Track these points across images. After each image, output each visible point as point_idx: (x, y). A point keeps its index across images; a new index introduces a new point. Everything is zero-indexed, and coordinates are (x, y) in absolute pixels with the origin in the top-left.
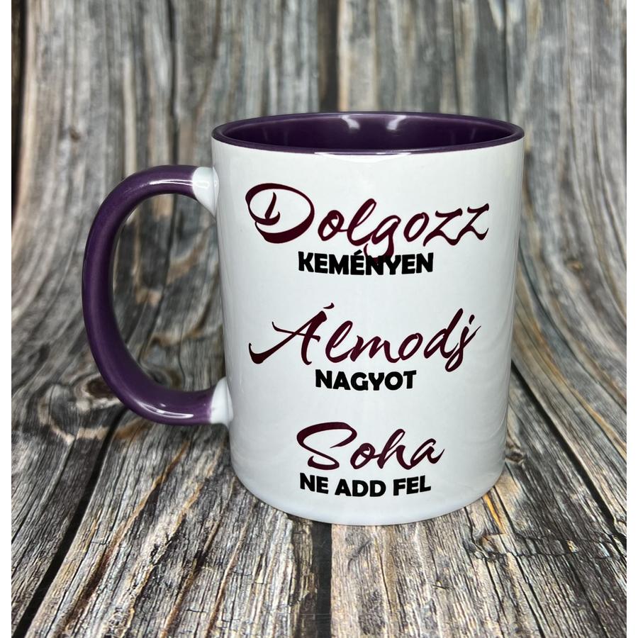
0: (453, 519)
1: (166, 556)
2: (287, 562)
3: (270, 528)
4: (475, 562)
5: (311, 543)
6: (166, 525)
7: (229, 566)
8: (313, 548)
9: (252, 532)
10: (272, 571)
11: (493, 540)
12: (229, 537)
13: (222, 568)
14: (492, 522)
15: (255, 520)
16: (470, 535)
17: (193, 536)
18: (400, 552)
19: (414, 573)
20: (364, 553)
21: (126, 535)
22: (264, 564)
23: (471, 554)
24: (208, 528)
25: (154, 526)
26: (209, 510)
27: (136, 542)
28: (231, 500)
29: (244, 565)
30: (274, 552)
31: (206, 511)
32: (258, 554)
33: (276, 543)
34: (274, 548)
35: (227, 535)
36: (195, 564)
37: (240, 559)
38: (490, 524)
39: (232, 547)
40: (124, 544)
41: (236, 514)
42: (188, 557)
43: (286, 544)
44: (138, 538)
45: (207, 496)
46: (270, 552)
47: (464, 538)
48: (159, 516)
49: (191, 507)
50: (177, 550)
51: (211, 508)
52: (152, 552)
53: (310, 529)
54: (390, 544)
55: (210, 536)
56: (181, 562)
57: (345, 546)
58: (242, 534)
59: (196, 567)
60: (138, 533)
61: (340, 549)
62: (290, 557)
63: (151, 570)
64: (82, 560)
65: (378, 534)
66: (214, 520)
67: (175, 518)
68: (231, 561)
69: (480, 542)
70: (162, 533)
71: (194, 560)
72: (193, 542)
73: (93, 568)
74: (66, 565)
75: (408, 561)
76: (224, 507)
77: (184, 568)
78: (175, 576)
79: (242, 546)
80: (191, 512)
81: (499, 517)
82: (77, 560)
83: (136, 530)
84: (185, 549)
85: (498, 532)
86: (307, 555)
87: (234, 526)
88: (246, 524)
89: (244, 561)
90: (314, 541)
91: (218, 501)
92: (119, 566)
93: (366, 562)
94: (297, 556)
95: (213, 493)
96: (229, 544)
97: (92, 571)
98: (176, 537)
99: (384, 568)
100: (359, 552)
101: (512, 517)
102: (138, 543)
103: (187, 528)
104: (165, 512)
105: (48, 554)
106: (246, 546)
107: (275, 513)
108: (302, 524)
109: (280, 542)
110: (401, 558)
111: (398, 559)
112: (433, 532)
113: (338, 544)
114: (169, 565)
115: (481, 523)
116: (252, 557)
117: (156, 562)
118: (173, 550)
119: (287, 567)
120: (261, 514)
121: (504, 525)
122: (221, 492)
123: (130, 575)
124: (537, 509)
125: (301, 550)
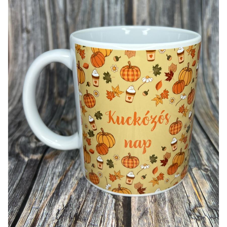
0: (182, 199)
1: (62, 215)
2: (113, 219)
3: (106, 202)
4: (192, 221)
5: (123, 210)
6: (63, 200)
7: (88, 221)
8: (124, 213)
9: (98, 204)
10: (106, 224)
11: (199, 210)
12: (89, 206)
13: (85, 222)
14: (198, 201)
15: (99, 198)
16: (189, 207)
17: (74, 206)
18: (160, 215)
19: (166, 226)
20: (145, 216)
21: (47, 205)
22: (103, 220)
23: (190, 217)
24: (80, 202)
25: (58, 200)
26: (81, 193)
27: (50, 208)
28: (90, 188)
29: (95, 221)
30: (107, 214)
31: (80, 194)
32: (100, 215)
33: (108, 210)
34: (107, 212)
35: (88, 205)
36: (74, 219)
37: (93, 217)
38: (197, 202)
39: (90, 211)
40: (46, 209)
41: (92, 195)
42: (72, 216)
43: (112, 210)
44: (52, 206)
45: (80, 186)
46: (106, 215)
47: (187, 209)
48: (60, 195)
49: (74, 192)
50: (67, 212)
51: (82, 192)
52: (57, 213)
53: (123, 203)
54: (155, 211)
55: (81, 206)
56: (69, 219)
57: (137, 212)
58: (94, 205)
59: (75, 221)
60: (52, 204)
61: (135, 214)
62: (114, 217)
63: (56, 222)
64: (28, 216)
65: (150, 206)
66: (83, 198)
67: (67, 197)
68: (89, 218)
69: (194, 211)
70: (61, 204)
71: (74, 218)
72: (74, 209)
73: (32, 220)
74: (21, 218)
75: (164, 219)
76: (87, 192)
77: (70, 221)
78: (66, 225)
79: (94, 211)
80: (74, 194)
81: (201, 199)
82: (26, 216)
83: (51, 202)
84: (70, 212)
85: (201, 206)
86: (121, 216)
87: (91, 201)
88: (96, 200)
89: (95, 218)
90: (124, 209)
91: (85, 189)
92: (43, 220)
93: (146, 220)
94: (117, 216)
95: (83, 185)
96: (89, 210)
97: (32, 222)
98: (67, 206)
99: (153, 223)
100: (143, 215)
101: (206, 199)
102: (51, 209)
103: (71, 202)
104: (63, 194)
105: (14, 213)
106: (96, 211)
107: (108, 195)
108: (119, 201)
109: (110, 209)
110: (160, 218)
111: (159, 219)
112: (173, 206)
113: (134, 211)
114: (64, 220)
115: (193, 202)
116: (98, 217)
117: (58, 218)
118: (65, 213)
119: (112, 222)
120: (102, 195)
121: (203, 203)
122: (86, 185)
123: (47, 224)
124: (217, 195)
125: (118, 214)
